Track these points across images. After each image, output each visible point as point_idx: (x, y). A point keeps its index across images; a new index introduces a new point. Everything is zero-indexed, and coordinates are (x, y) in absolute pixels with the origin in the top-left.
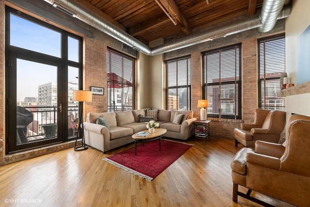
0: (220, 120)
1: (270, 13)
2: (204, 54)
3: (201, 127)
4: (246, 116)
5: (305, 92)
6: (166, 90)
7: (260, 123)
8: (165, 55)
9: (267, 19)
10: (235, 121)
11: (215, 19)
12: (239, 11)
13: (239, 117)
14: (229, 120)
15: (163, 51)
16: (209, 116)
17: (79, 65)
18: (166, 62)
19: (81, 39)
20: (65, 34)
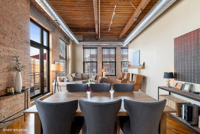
0: (109, 77)
1: (126, 43)
2: (103, 48)
3: (105, 80)
4: (118, 75)
5: (135, 68)
7: (123, 77)
9: (125, 43)
10: (114, 77)
11: (108, 36)
12: (116, 36)
13: (116, 75)
14: (113, 77)
15: (83, 44)
16: (106, 75)
17: (48, 48)
18: (84, 48)
19: (48, 32)
20: (43, 29)
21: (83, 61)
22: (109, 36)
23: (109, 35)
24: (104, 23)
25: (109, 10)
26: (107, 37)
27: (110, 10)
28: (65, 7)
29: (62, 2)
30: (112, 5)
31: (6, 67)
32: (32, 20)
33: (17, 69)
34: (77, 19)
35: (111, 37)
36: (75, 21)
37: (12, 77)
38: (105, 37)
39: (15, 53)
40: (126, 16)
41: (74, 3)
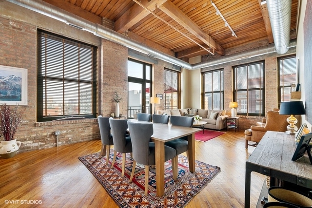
0: (248, 117)
2: (234, 67)
3: (232, 121)
6: (203, 94)
8: (202, 69)
10: (259, 117)
13: (263, 115)
14: (255, 117)
16: (238, 114)
17: (151, 82)
18: (203, 73)
19: (151, 66)
20: (145, 64)
21: (201, 91)
22: (246, 42)
23: (243, 41)
24: (218, 30)
25: (208, 13)
26: (242, 47)
27: (211, 12)
28: (160, 36)
29: (155, 33)
30: (207, 6)
31: (110, 99)
32: (130, 59)
33: (116, 101)
34: (178, 40)
35: (250, 42)
36: (178, 43)
37: (114, 106)
38: (238, 46)
39: (116, 89)
40: (248, 4)
41: (164, 28)
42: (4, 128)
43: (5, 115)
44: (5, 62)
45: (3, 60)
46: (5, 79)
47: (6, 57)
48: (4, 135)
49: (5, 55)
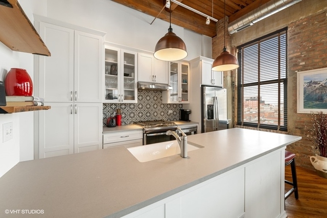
42: (320, 140)
43: (321, 126)
44: (321, 64)
45: (318, 62)
46: (321, 83)
47: (322, 57)
48: (320, 148)
49: (321, 56)
